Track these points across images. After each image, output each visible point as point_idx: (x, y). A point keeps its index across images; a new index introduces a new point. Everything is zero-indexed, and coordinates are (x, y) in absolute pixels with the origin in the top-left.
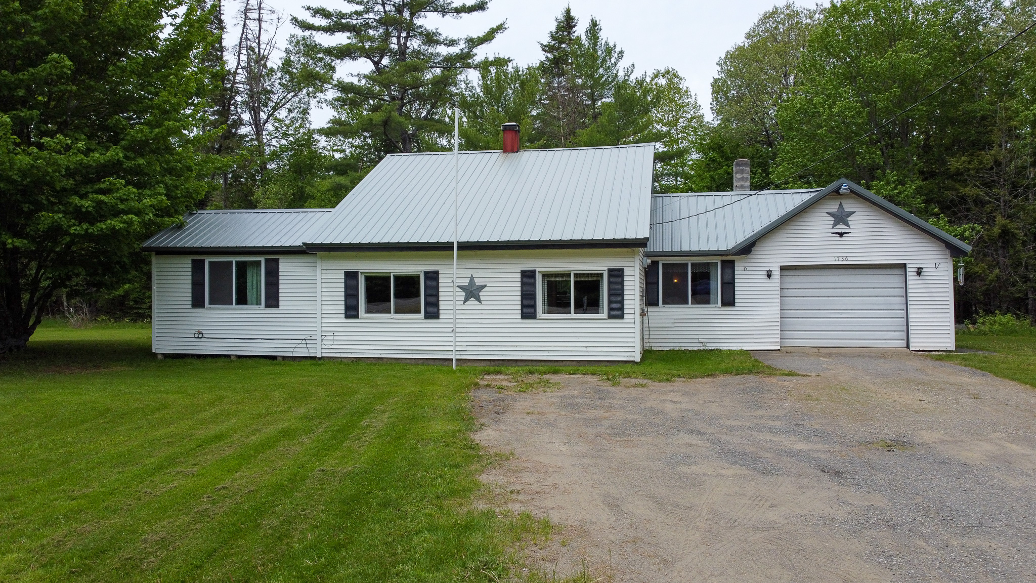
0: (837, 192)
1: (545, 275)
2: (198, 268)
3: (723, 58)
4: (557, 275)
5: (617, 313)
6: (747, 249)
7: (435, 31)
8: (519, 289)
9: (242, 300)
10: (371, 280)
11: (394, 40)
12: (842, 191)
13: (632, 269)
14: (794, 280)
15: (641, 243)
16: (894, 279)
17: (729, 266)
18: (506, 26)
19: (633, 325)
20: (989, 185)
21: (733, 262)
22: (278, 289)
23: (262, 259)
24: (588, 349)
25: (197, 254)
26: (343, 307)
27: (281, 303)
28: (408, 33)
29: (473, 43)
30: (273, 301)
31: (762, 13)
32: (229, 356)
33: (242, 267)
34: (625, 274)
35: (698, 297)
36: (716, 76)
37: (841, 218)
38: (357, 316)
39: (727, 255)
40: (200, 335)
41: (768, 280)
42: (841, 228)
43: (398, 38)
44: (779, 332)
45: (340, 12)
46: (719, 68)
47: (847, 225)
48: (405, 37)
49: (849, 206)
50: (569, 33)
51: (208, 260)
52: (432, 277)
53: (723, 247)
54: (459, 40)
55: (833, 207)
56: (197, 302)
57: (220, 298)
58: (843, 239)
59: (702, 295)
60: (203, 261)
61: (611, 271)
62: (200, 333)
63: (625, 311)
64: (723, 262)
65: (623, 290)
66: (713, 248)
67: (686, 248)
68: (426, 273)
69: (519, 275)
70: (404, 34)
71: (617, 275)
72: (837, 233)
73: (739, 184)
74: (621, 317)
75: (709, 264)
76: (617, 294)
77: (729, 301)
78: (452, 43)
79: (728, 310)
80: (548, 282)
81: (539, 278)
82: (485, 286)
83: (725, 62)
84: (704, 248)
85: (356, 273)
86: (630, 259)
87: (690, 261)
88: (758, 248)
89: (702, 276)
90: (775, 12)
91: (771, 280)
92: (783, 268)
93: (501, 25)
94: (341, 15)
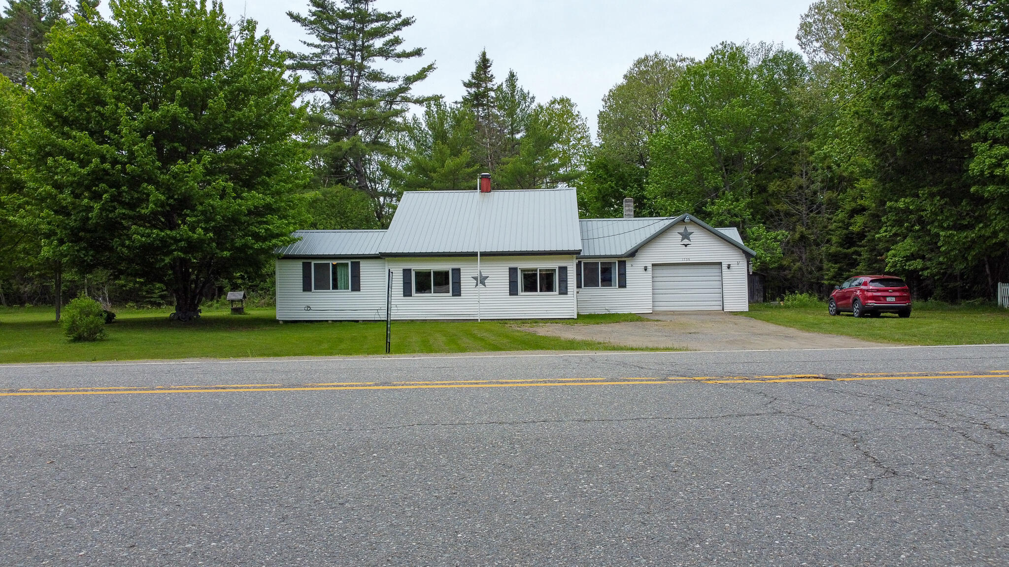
0: (683, 220)
1: (523, 270)
2: (306, 268)
3: (607, 95)
4: (528, 270)
5: (564, 291)
6: (633, 254)
7: (379, 71)
8: (508, 278)
9: (335, 287)
10: (418, 274)
11: (347, 78)
12: (685, 220)
13: (572, 266)
14: (660, 272)
15: (577, 253)
16: (715, 271)
17: (622, 264)
18: (435, 66)
19: (572, 298)
20: (794, 202)
21: (625, 262)
22: (359, 279)
23: (349, 262)
24: (548, 312)
25: (306, 260)
26: (402, 290)
27: (361, 288)
28: (360, 73)
29: (409, 80)
30: (356, 287)
31: (636, 59)
32: (327, 321)
33: (334, 266)
34: (568, 269)
35: (605, 283)
36: (602, 110)
37: (686, 236)
38: (411, 295)
39: (621, 258)
40: (308, 308)
41: (645, 272)
42: (686, 241)
43: (352, 77)
44: (651, 303)
45: (303, 55)
46: (604, 103)
47: (689, 240)
48: (357, 77)
49: (690, 229)
50: (485, 73)
51: (313, 262)
52: (457, 272)
53: (619, 253)
54: (398, 78)
55: (681, 229)
56: (307, 288)
57: (322, 285)
58: (687, 248)
59: (607, 281)
60: (310, 263)
61: (560, 268)
62: (308, 307)
63: (568, 290)
64: (619, 262)
65: (567, 279)
66: (613, 253)
67: (597, 254)
68: (453, 270)
69: (508, 270)
70: (356, 74)
71: (563, 270)
72: (684, 244)
73: (627, 213)
74: (566, 293)
75: (610, 263)
76: (564, 281)
77: (622, 285)
78: (392, 80)
79: (622, 290)
80: (524, 275)
81: (519, 272)
82: (488, 277)
83: (609, 99)
84: (608, 253)
85: (410, 270)
86: (571, 261)
87: (600, 261)
88: (640, 253)
89: (607, 270)
90: (646, 59)
91: (647, 272)
92: (653, 265)
93: (431, 65)
94: (304, 57)
